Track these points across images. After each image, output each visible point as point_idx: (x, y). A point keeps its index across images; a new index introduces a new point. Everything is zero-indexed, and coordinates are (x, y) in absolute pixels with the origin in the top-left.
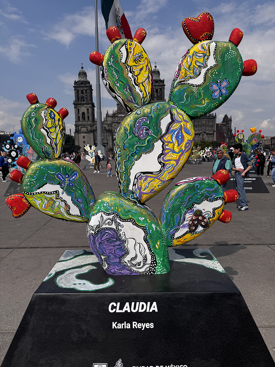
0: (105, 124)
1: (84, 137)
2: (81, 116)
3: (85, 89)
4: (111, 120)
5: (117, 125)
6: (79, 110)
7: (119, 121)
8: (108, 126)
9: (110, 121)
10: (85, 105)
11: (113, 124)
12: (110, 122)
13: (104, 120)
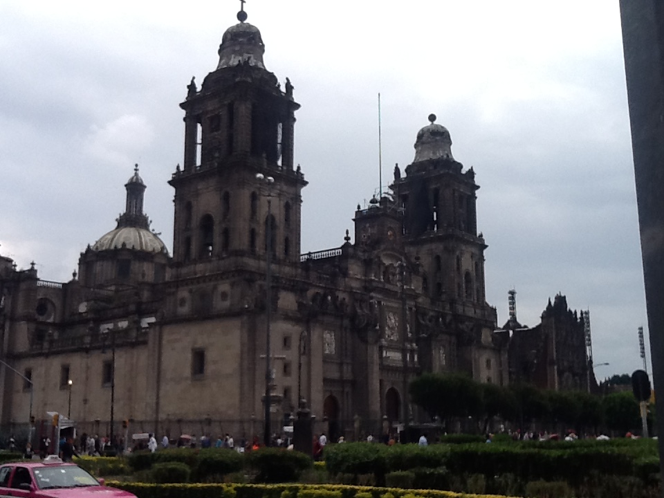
1: (286, 342)
2: (261, 230)
5: (384, 300)
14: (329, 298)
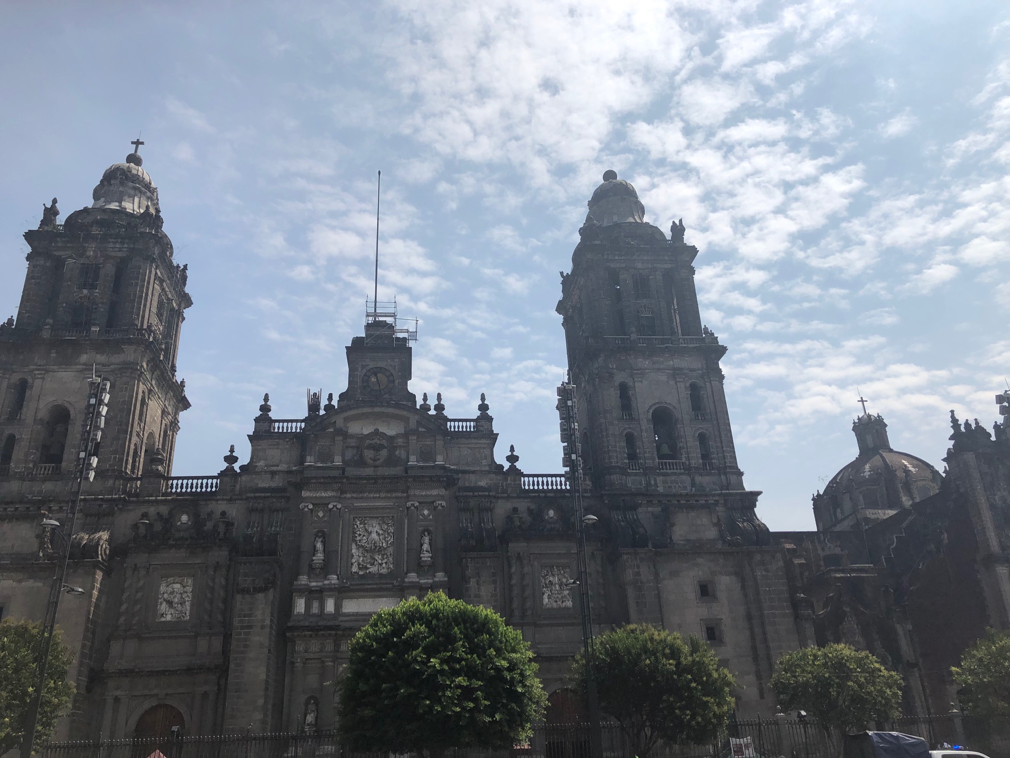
0: (231, 500)
3: (113, 254)
4: (283, 467)
5: (339, 499)
6: (28, 393)
7: (351, 471)
8: (251, 511)
9: (273, 473)
10: (84, 358)
11: (304, 494)
12: (278, 482)
13: (224, 466)
14: (184, 518)
